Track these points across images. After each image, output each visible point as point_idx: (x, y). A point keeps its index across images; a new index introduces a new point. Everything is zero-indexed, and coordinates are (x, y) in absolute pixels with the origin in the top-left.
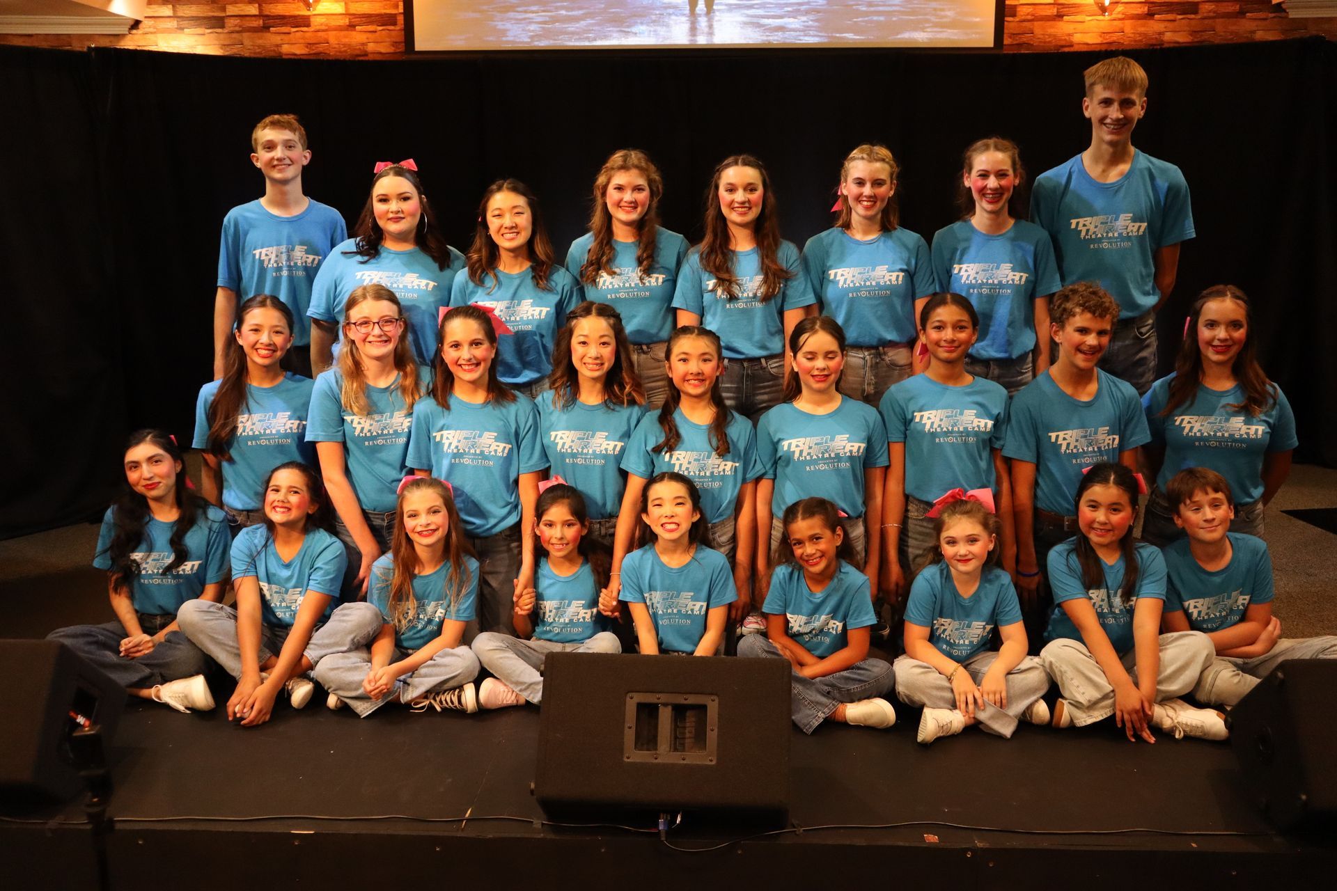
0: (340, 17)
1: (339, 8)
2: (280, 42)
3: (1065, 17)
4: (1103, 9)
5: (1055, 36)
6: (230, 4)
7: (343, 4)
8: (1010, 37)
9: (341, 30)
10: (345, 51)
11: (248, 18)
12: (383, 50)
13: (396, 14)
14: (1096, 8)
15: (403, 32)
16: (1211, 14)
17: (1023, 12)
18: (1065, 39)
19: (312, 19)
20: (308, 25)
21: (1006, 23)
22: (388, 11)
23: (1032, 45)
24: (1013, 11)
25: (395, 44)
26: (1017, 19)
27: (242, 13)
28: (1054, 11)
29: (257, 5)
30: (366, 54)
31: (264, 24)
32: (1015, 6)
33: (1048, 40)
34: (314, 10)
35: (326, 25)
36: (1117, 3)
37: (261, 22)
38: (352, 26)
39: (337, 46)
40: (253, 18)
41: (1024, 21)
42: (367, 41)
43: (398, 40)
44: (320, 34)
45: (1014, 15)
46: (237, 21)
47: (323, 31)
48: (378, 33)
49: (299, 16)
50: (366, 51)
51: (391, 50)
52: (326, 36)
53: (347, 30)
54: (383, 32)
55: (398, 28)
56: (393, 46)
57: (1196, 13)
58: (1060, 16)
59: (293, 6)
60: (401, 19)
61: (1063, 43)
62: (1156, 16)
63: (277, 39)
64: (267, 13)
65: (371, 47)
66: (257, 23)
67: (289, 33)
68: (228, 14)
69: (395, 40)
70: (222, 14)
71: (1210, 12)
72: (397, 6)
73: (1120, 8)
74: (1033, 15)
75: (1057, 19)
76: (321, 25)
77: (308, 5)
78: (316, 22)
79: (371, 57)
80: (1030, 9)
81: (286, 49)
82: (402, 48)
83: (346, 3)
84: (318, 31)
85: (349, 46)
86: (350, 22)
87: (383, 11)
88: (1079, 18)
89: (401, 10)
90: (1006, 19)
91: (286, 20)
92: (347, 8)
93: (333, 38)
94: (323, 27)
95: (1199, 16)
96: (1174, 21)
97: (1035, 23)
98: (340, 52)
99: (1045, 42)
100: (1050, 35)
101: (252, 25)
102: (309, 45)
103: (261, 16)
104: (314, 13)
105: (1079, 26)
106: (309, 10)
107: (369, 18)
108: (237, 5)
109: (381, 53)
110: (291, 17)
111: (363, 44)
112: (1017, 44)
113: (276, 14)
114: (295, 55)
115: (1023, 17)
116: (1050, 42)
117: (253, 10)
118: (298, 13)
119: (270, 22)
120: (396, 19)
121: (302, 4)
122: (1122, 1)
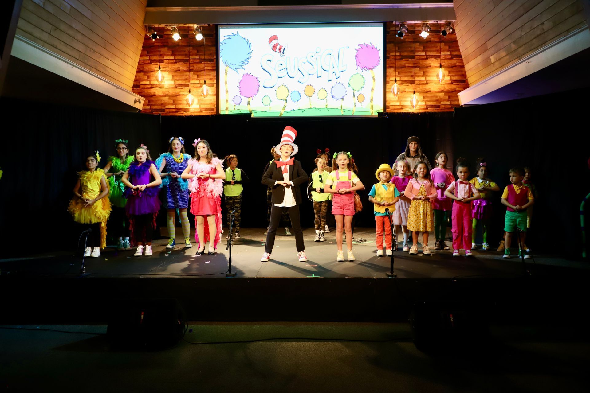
0: (198, 108)
1: (198, 106)
4: (413, 107)
6: (167, 105)
7: (199, 105)
9: (198, 112)
14: (411, 107)
16: (444, 108)
17: (391, 107)
19: (190, 109)
20: (189, 111)
22: (212, 107)
26: (390, 109)
27: (170, 108)
28: (400, 107)
32: (389, 106)
36: (417, 105)
37: (175, 110)
38: (201, 111)
40: (173, 109)
41: (392, 110)
45: (389, 108)
46: (169, 110)
47: (193, 113)
54: (210, 113)
55: (214, 112)
57: (439, 108)
58: (402, 109)
59: (185, 106)
60: (215, 110)
62: (428, 109)
63: (180, 115)
64: (177, 108)
67: (183, 113)
68: (166, 108)
70: (164, 108)
71: (443, 107)
72: (214, 106)
73: (418, 107)
76: (192, 110)
80: (393, 107)
87: (210, 107)
88: (407, 109)
89: (216, 106)
90: (387, 109)
91: (182, 110)
92: (200, 106)
94: (193, 112)
95: (440, 109)
96: (433, 109)
101: (173, 111)
103: (175, 108)
106: (190, 106)
107: (206, 109)
108: (169, 106)
110: (184, 109)
113: (180, 108)
115: (392, 109)
117: (173, 107)
118: (186, 108)
119: (177, 110)
120: (214, 110)
121: (187, 105)
122: (419, 104)
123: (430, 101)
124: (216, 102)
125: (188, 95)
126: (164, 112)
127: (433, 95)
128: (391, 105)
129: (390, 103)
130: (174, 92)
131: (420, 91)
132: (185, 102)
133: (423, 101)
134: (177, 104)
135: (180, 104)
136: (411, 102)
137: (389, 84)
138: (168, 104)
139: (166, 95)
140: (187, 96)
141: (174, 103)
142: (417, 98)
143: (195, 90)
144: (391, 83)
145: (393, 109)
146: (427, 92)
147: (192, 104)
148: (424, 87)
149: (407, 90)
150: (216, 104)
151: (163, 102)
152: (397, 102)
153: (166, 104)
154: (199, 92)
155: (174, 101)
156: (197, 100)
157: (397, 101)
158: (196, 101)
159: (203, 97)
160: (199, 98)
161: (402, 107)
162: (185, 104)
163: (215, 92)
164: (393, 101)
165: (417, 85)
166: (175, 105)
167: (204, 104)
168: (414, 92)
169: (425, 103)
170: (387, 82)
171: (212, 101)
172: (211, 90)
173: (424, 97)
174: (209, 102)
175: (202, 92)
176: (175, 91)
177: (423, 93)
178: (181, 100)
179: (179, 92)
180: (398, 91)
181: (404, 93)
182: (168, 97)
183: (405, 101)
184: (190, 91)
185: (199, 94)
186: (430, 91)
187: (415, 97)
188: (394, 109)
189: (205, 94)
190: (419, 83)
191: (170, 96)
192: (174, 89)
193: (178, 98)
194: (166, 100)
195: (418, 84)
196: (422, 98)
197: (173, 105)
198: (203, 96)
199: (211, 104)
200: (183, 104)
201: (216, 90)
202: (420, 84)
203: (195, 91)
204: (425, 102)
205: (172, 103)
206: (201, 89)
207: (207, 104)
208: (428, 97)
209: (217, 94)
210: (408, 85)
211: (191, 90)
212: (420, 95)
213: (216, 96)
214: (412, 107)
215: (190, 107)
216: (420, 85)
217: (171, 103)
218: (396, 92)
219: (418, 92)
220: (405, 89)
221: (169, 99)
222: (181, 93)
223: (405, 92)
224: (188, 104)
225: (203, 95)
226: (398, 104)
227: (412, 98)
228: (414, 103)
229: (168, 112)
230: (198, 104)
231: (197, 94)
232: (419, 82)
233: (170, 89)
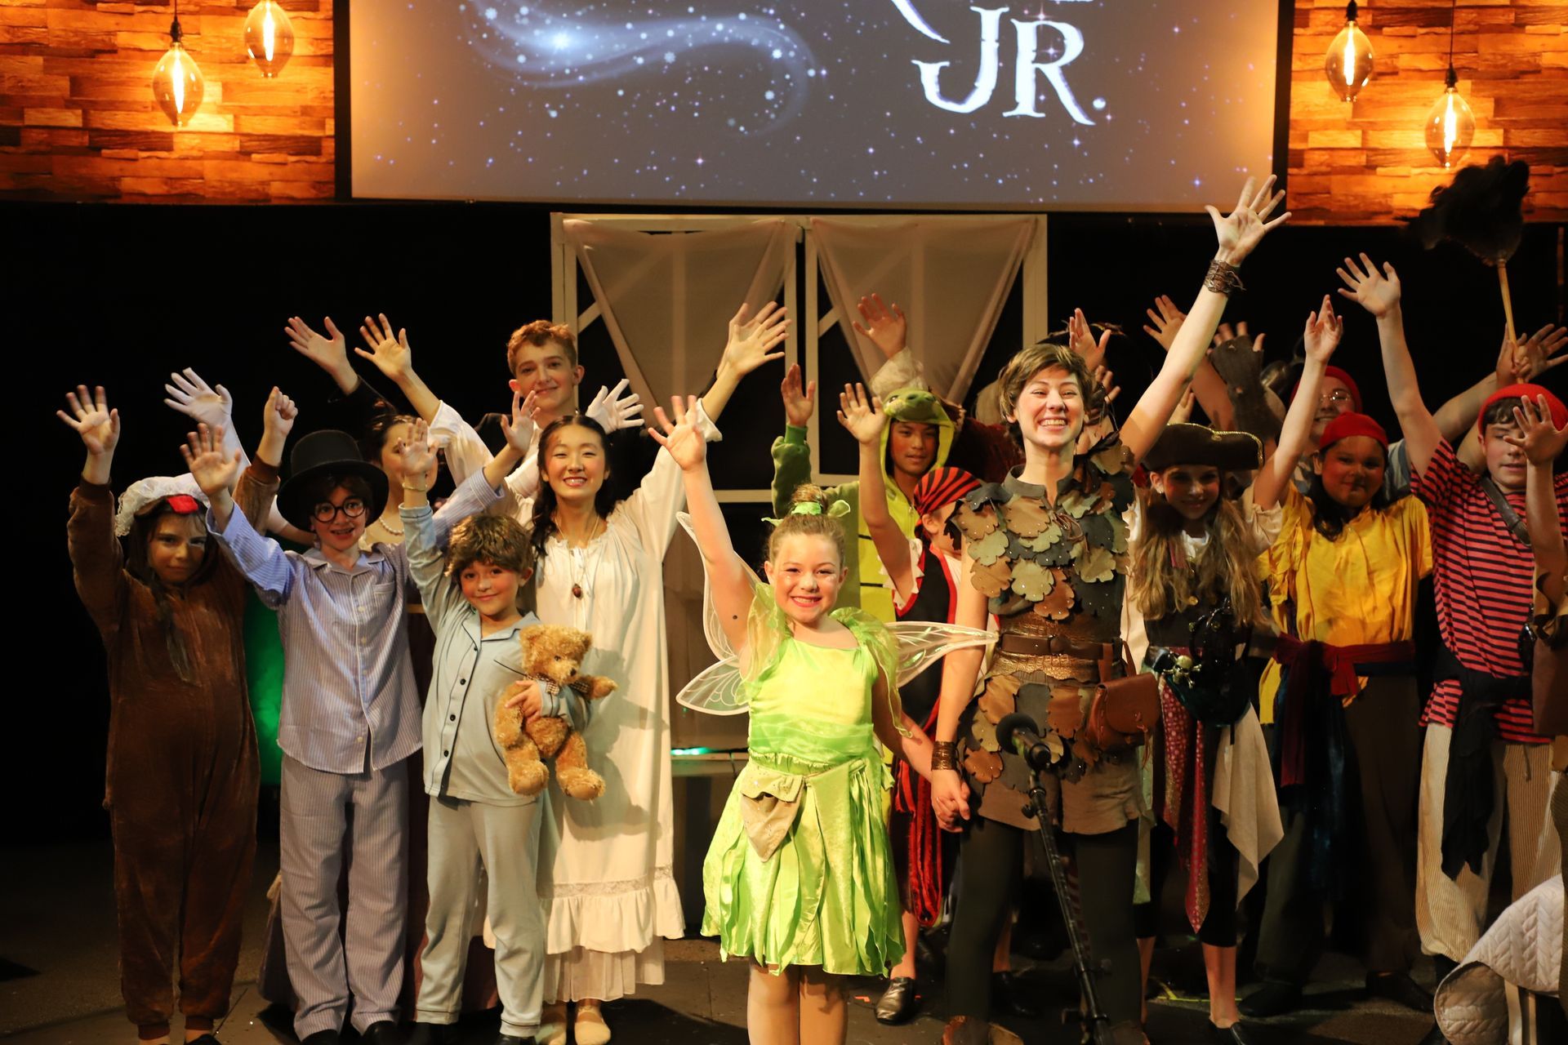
0: (225, 138)
1: (224, 124)
2: (120, 174)
3: (1380, 170)
4: (1441, 157)
5: (1364, 197)
6: (33, 107)
7: (230, 117)
8: (1295, 199)
9: (226, 159)
10: (232, 193)
11: (63, 132)
12: (296, 194)
13: (320, 139)
14: (1429, 156)
15: (332, 167)
17: (1314, 160)
18: (1380, 203)
19: (176, 139)
20: (170, 149)
21: (1289, 177)
22: (307, 133)
23: (1329, 211)
24: (1299, 159)
25: (316, 185)
26: (1304, 171)
27: (52, 123)
28: (1362, 159)
29: (80, 112)
30: (267, 198)
31: (90, 141)
32: (1301, 152)
33: (1353, 203)
34: (185, 124)
35: (200, 151)
36: (1465, 148)
37: (86, 139)
38: (244, 154)
39: (215, 184)
40: (73, 133)
41: (1315, 174)
42: (270, 178)
43: (323, 180)
44: (189, 163)
45: (1300, 165)
46: (45, 135)
47: (195, 158)
48: (288, 168)
49: (153, 132)
50: (267, 195)
51: (310, 193)
52: (200, 168)
53: (237, 159)
54: (298, 165)
55: (323, 159)
56: (314, 188)
58: (1370, 168)
59: (143, 116)
60: (329, 147)
61: (1377, 208)
63: (114, 168)
64: (98, 125)
65: (276, 189)
66: (80, 140)
67: (135, 160)
68: (27, 123)
69: (318, 179)
70: (19, 124)
72: (322, 125)
73: (1466, 156)
74: (1329, 165)
75: (1367, 171)
76: (193, 148)
77: (174, 118)
78: (184, 144)
79: (275, 202)
80: (1324, 157)
81: (128, 184)
82: (329, 191)
83: (236, 117)
84: (186, 158)
85: (239, 184)
86: (241, 147)
87: (299, 132)
88: (1401, 170)
89: (330, 128)
90: (1290, 169)
91: (130, 139)
92: (237, 123)
93: (210, 169)
94: (195, 153)
96: (1549, 175)
97: (1335, 178)
98: (224, 193)
99: (1349, 207)
100: (1356, 197)
101: (71, 144)
102: (169, 180)
103: (86, 128)
104: (185, 129)
105: (1401, 183)
106: (175, 123)
107: (273, 142)
108: (44, 110)
109: (292, 198)
110: (140, 133)
111: (263, 183)
112: (1305, 210)
113: (114, 127)
114: (144, 195)
115: (1315, 169)
116: (1356, 206)
117: (73, 119)
118: (150, 128)
119: (101, 140)
120: (321, 146)
121: (161, 115)
122: (1475, 143)
123: (1533, 124)
124: (331, 104)
125: (165, 51)
126: (16, 143)
127: (1553, 93)
128: (1311, 145)
129: (1305, 138)
130: (76, 32)
131: (1476, 70)
132: (149, 96)
133: (1492, 125)
134: (95, 105)
135: (114, 106)
136: (1434, 132)
137: (1305, 25)
138: (42, 103)
139: (25, 48)
140: (158, 59)
141: (80, 94)
142: (1465, 107)
143: (207, 25)
144: (1319, 21)
145: (1324, 169)
146: (1518, 75)
147: (191, 107)
148: (1506, 48)
149: (1404, 61)
150: (332, 113)
151: (7, 84)
152: (1348, 129)
153: (25, 97)
154: (228, 39)
155: (76, 83)
156: (220, 84)
157: (1351, 126)
158: (212, 92)
159: (253, 71)
160: (234, 74)
161: (1372, 161)
162: (145, 108)
163: (323, 45)
164: (1326, 126)
165: (1462, 33)
166: (87, 108)
167: (264, 111)
168: (1451, 79)
169: (1506, 138)
170: (1297, 18)
171: (308, 98)
172: (304, 34)
173: (1499, 105)
174: (290, 100)
175: (254, 39)
176: (79, 25)
177: (1495, 79)
178: (122, 83)
179: (109, 33)
180: (1365, 68)
181: (1388, 80)
182: (40, 60)
183: (1389, 126)
184: (175, 33)
185: (229, 50)
186: (1537, 71)
187: (1456, 104)
188: (1329, 169)
189: (269, 57)
190: (1476, 24)
191: (57, 55)
192: (79, 12)
193: (106, 66)
194: (31, 76)
195: (1471, 27)
196: (1489, 105)
197: (69, 105)
198: (253, 64)
199: (306, 111)
200: (135, 102)
201: (330, 33)
202: (1481, 29)
203: (210, 32)
204: (1506, 131)
205: (67, 93)
206: (246, 22)
207: (279, 112)
208: (1523, 102)
209: (340, 59)
210: (1413, 37)
211: (184, 27)
212: (1475, 92)
213: (330, 71)
214: (1439, 162)
215: (180, 128)
216: (1484, 37)
217: (55, 94)
218: (1349, 74)
219: (1471, 73)
220: (1392, 56)
221: (47, 69)
222: (123, 39)
223: (1395, 73)
224: (167, 107)
225: (260, 56)
226: (1352, 139)
227: (1441, 111)
228: (1450, 139)
229: (43, 148)
230: (221, 110)
231: (220, 49)
232: (1473, 15)
233: (51, 11)
